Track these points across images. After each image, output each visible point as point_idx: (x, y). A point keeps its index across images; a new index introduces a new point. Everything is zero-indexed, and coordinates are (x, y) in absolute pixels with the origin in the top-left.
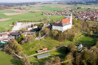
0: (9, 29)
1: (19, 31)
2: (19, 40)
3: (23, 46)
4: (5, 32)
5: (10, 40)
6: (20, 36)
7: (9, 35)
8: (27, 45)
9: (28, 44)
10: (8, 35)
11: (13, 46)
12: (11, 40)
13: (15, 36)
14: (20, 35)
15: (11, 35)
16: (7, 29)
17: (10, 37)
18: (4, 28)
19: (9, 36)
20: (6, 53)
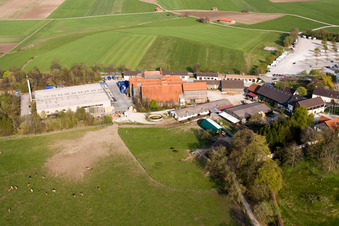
0: (258, 63)
1: (295, 83)
2: (281, 137)
3: (290, 170)
4: (238, 73)
5: (244, 121)
6: (291, 108)
7: (249, 93)
8: (311, 174)
9: (314, 170)
10: (246, 89)
11: (241, 162)
12: (248, 119)
13: (272, 103)
14: (295, 104)
15: (255, 93)
16: (250, 60)
17: (249, 102)
18: (242, 53)
19: (248, 96)
20: (212, 178)
